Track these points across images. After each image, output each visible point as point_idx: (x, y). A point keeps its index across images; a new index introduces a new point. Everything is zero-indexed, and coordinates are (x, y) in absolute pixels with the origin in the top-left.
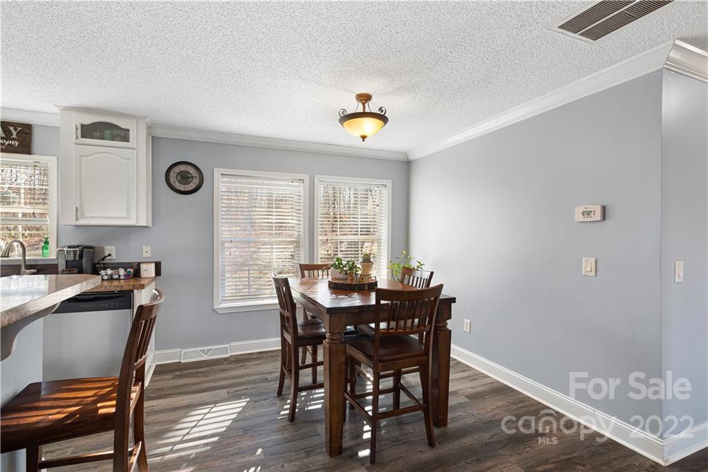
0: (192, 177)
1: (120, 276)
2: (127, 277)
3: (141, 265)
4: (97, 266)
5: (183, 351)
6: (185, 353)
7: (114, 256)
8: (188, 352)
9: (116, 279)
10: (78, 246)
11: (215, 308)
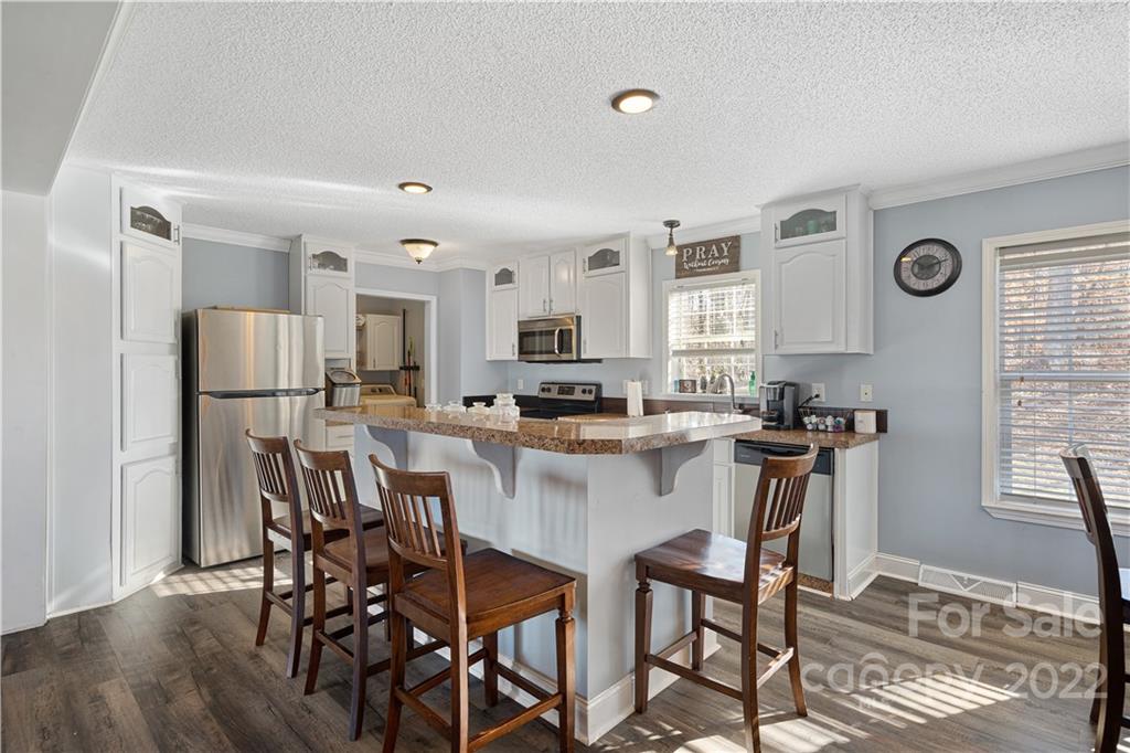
0: (939, 262)
1: (827, 427)
2: (837, 427)
3: (856, 413)
4: (801, 410)
5: (924, 566)
6: (925, 571)
7: (823, 398)
8: (931, 571)
9: (822, 431)
10: (779, 383)
11: (983, 504)
